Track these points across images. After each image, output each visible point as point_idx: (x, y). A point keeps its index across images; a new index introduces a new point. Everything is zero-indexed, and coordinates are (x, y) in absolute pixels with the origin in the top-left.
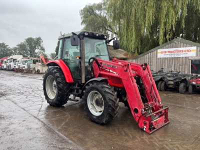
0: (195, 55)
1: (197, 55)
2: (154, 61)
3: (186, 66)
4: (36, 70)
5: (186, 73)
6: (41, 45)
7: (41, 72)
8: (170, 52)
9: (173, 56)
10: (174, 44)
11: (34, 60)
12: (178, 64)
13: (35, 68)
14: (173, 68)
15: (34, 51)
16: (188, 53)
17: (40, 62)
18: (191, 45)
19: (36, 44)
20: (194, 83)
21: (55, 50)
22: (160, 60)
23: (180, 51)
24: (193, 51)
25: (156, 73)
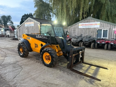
0: (99, 27)
2: (77, 30)
3: (94, 33)
4: (7, 35)
5: (94, 37)
6: (11, 20)
7: (10, 36)
8: (85, 25)
9: (87, 27)
10: (88, 20)
11: (5, 29)
12: (90, 32)
13: (6, 34)
14: (87, 34)
15: (6, 24)
16: (95, 25)
17: (9, 30)
18: (97, 21)
19: (8, 19)
20: (99, 42)
21: (20, 23)
22: (80, 29)
23: (91, 24)
24: (98, 24)
25: (78, 37)
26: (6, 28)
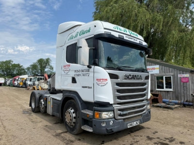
1: (160, 72)
11: (38, 78)
15: (44, 70)
16: (153, 70)
17: (43, 80)
18: (155, 64)
19: (46, 64)
24: (157, 69)
26: (40, 77)
